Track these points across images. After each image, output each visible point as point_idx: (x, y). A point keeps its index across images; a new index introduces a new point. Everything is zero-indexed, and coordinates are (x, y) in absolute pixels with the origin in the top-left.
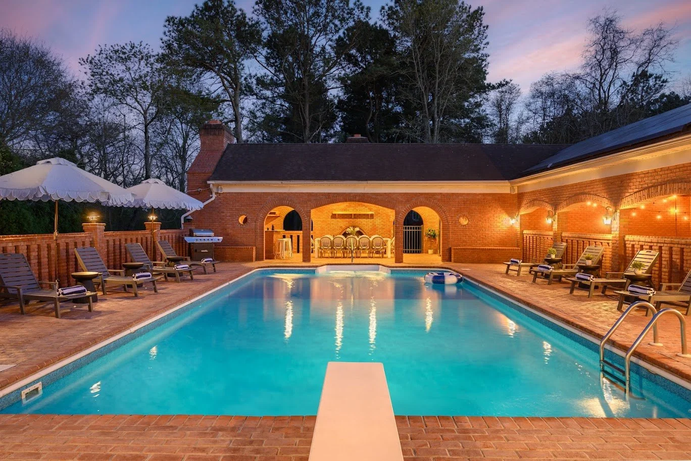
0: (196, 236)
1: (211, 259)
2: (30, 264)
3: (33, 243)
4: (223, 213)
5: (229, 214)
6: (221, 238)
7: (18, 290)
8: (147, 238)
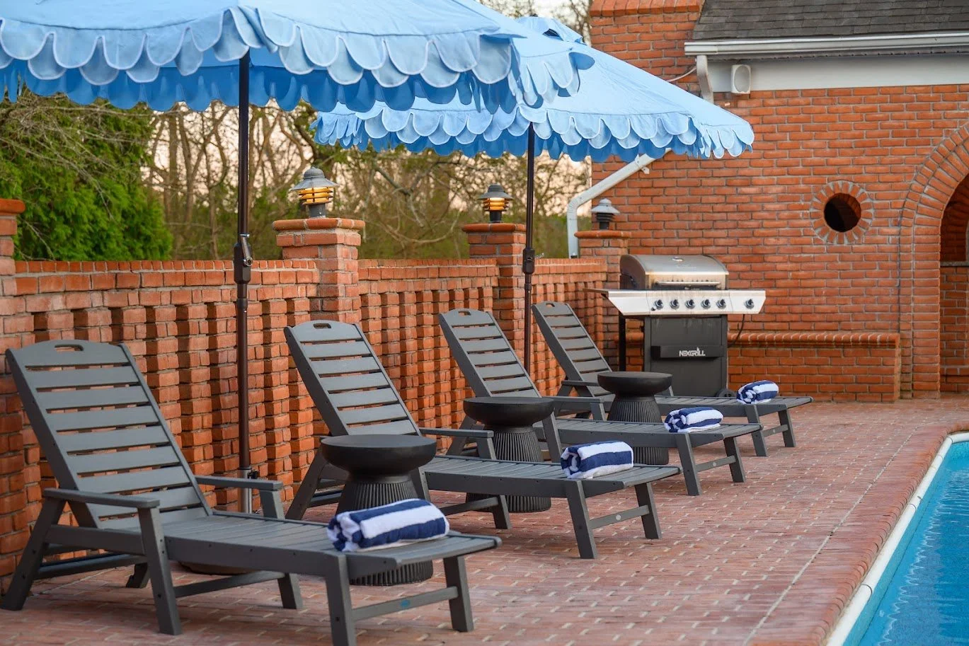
0: (657, 287)
1: (773, 387)
2: (155, 388)
3: (133, 297)
4: (750, 185)
5: (775, 189)
6: (759, 298)
7: (144, 513)
8: (480, 289)
